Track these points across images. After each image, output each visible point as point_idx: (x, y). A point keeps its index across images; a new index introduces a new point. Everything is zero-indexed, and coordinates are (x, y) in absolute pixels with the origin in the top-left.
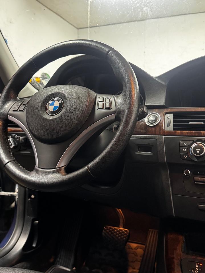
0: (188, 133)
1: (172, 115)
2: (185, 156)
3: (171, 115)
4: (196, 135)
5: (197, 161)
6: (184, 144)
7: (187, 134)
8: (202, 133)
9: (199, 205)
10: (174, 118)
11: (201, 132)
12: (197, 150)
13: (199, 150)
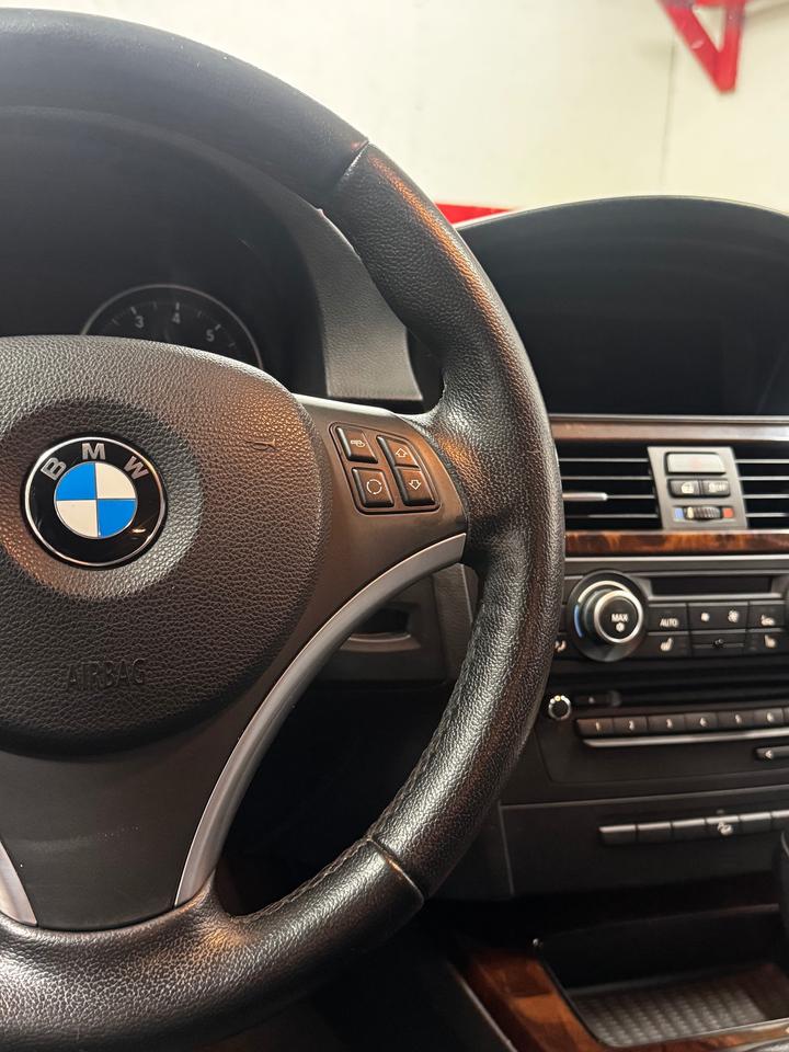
2: (557, 644)
4: (589, 548)
8: (611, 542)
12: (615, 618)
13: (624, 618)
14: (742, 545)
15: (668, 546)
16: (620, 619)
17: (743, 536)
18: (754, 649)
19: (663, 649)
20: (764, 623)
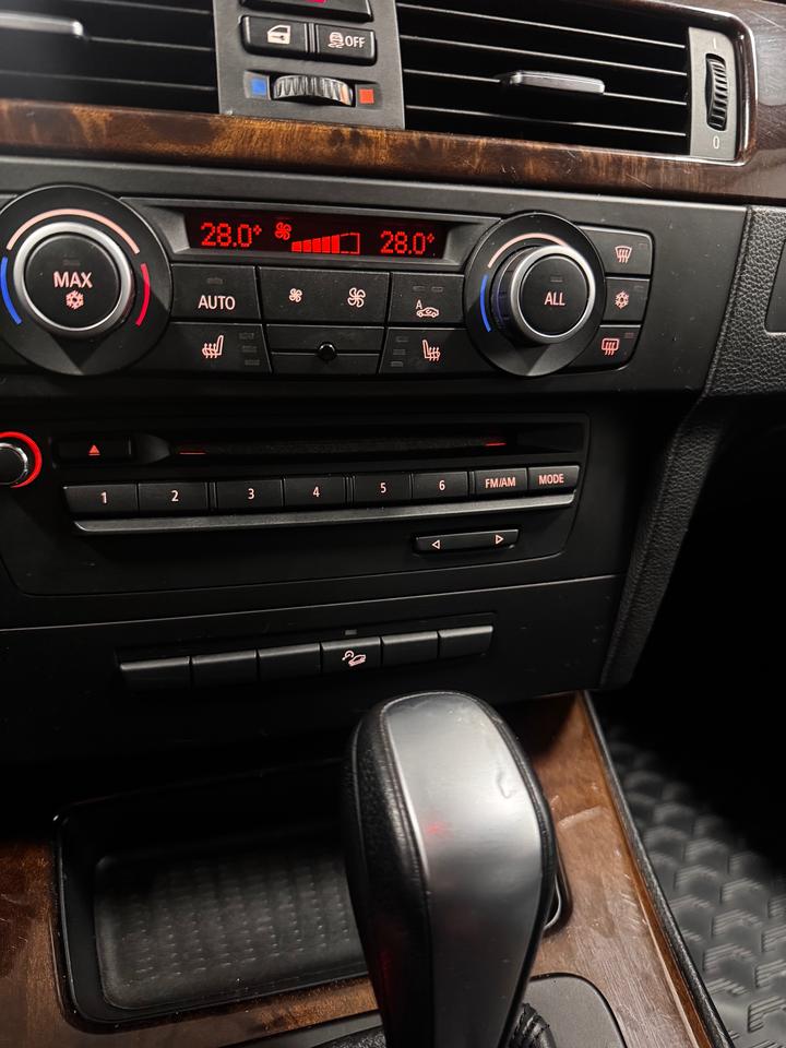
4: (35, 137)
5: (78, 372)
8: (85, 126)
9: (124, 667)
11: (72, 118)
12: (59, 280)
13: (82, 280)
14: (383, 157)
15: (222, 147)
16: (73, 286)
17: (388, 139)
18: (401, 364)
19: (207, 354)
20: (420, 314)
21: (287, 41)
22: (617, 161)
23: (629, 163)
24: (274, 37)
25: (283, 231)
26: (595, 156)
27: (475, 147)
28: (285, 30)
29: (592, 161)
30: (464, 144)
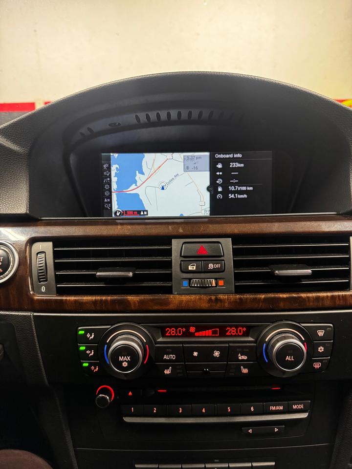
0: (95, 302)
1: (50, 244)
2: (93, 367)
3: (48, 247)
4: (117, 308)
5: (125, 378)
6: (88, 335)
7: (93, 308)
8: (132, 303)
9: (137, 466)
10: (56, 255)
11: (128, 301)
12: (121, 359)
13: (127, 359)
14: (226, 306)
15: (171, 307)
16: (125, 360)
17: (228, 299)
18: (233, 374)
19: (166, 373)
20: (240, 358)
21: (195, 269)
22: (318, 298)
23: (323, 298)
24: (190, 268)
25: (192, 329)
26: (308, 297)
27: (260, 299)
28: (194, 265)
29: (307, 300)
30: (256, 298)
